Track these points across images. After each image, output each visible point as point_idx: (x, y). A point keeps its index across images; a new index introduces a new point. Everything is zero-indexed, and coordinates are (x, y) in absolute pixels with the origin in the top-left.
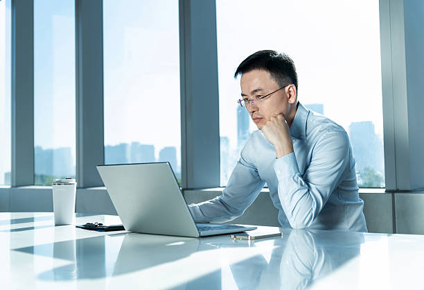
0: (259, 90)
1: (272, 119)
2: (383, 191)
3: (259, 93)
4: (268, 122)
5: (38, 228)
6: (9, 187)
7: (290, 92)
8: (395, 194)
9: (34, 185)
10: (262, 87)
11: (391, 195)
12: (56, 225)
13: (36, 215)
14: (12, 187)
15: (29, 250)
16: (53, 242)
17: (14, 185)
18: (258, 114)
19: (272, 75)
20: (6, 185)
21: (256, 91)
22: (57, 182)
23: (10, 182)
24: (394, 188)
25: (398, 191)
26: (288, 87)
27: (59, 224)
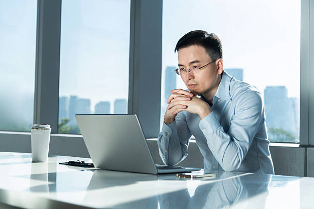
0: (196, 62)
2: (298, 145)
7: (218, 64)
8: (308, 149)
11: (304, 149)
12: (33, 162)
18: (194, 81)
19: (207, 50)
21: (193, 62)
22: (35, 127)
24: (307, 144)
25: (310, 146)
26: (218, 61)
27: (35, 161)
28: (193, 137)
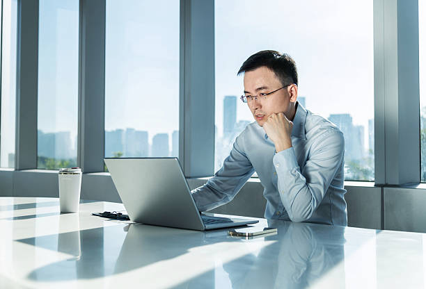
0: (264, 88)
1: (273, 116)
2: (372, 185)
3: (263, 91)
4: (269, 119)
5: (41, 216)
6: (13, 170)
7: (292, 91)
8: (385, 188)
9: (36, 169)
10: (267, 85)
11: (380, 189)
12: (62, 213)
13: (38, 200)
14: (16, 170)
15: (30, 241)
16: (58, 233)
17: (18, 168)
18: (261, 111)
20: (10, 168)
21: (260, 89)
22: (63, 171)
23: (13, 165)
24: (384, 183)
25: (387, 185)
26: (291, 86)
27: (64, 211)
28: (255, 174)
